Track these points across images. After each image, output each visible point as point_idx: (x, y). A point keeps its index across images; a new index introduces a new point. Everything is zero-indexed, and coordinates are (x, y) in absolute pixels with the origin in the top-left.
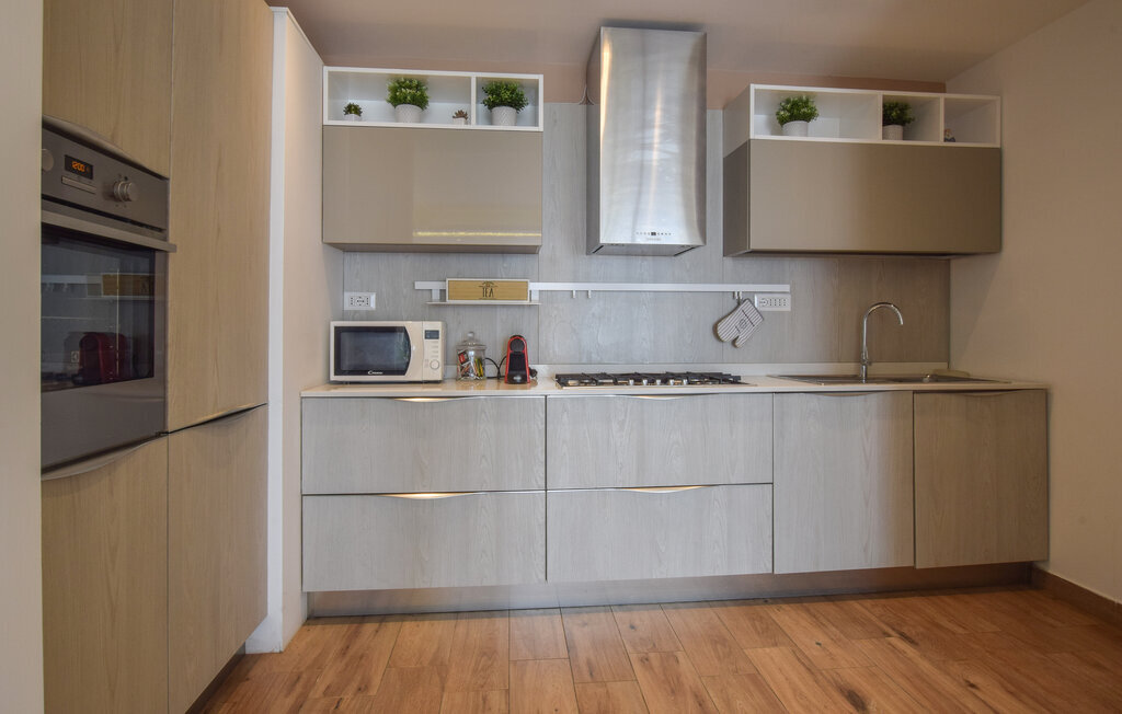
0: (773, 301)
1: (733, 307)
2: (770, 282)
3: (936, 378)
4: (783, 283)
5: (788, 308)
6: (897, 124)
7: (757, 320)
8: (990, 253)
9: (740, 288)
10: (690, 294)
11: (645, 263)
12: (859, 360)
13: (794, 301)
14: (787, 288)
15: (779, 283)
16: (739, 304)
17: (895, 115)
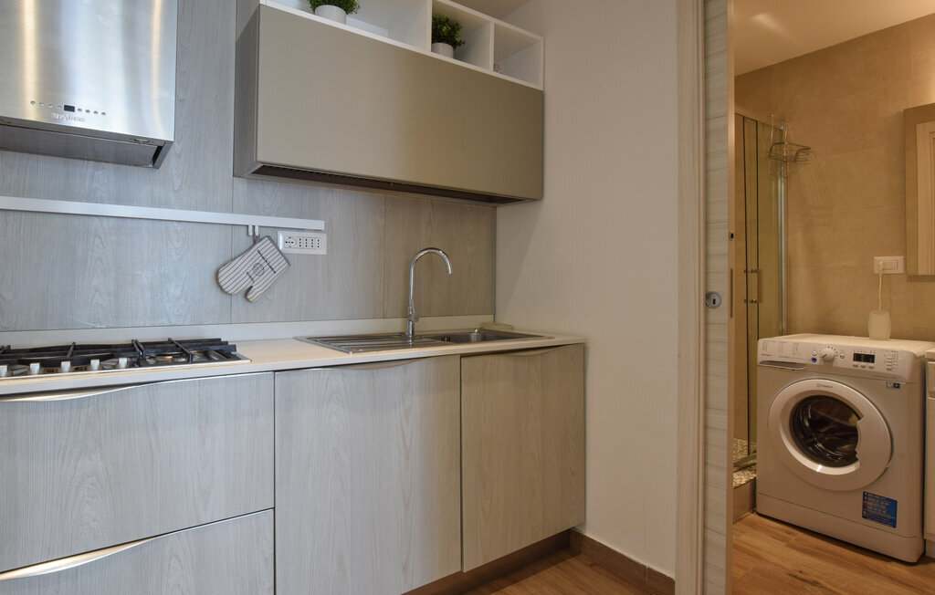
0: (303, 241)
1: (248, 247)
2: (300, 216)
3: (485, 336)
4: (317, 219)
5: (322, 251)
6: (447, 43)
7: (280, 265)
8: (534, 200)
9: (256, 221)
10: (179, 227)
11: (100, 172)
12: (406, 315)
13: (330, 242)
14: (320, 225)
15: (312, 218)
16: (255, 243)
17: (446, 31)
